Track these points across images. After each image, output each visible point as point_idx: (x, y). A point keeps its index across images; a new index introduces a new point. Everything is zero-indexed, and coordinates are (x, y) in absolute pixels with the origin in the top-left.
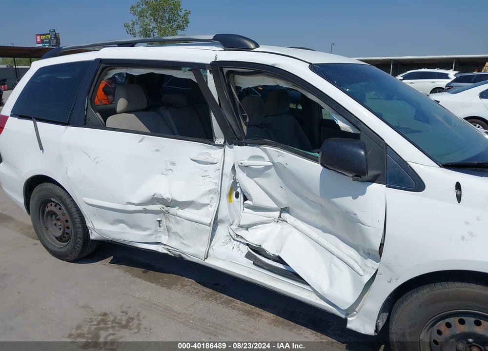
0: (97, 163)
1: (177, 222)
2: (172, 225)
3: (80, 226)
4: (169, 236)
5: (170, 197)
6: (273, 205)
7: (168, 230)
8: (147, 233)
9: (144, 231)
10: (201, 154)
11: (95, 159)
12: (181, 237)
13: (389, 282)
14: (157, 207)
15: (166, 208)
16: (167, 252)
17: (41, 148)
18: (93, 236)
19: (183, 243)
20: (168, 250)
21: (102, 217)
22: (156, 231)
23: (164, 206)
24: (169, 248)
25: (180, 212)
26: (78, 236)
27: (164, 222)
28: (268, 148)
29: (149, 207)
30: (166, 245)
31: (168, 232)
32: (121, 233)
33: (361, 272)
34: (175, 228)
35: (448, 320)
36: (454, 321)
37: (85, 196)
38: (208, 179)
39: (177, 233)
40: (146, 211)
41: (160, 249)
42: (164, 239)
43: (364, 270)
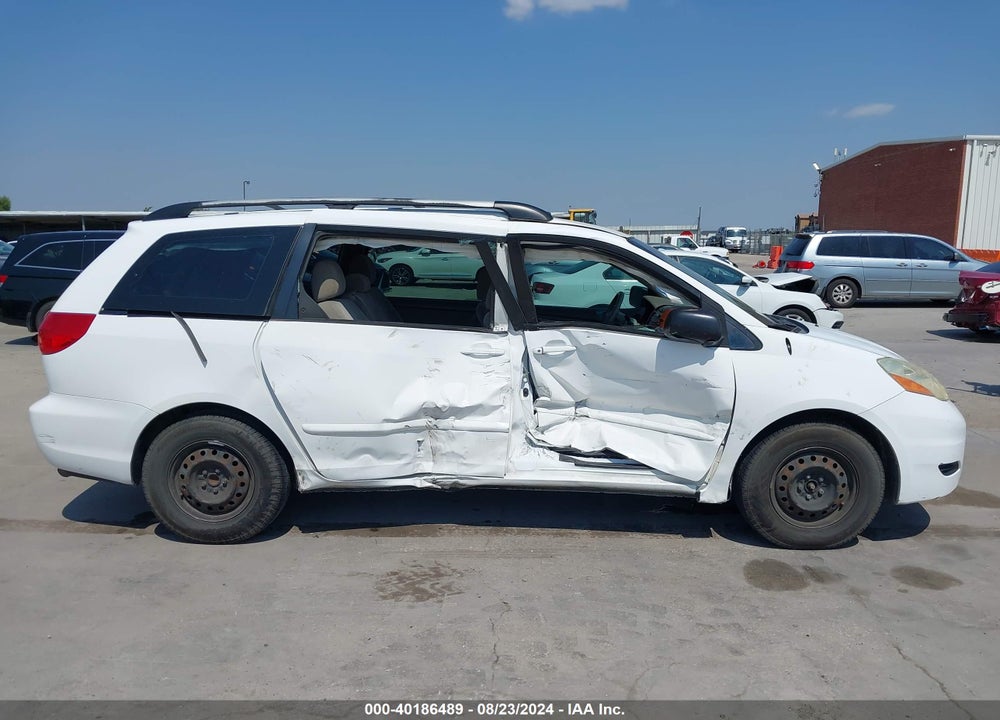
0: (330, 369)
1: (453, 438)
2: (441, 444)
3: (278, 473)
4: (434, 461)
5: (447, 404)
6: (568, 398)
7: (434, 452)
8: (403, 461)
9: (399, 459)
10: (476, 345)
11: (325, 365)
12: (461, 456)
13: (741, 439)
14: (422, 422)
15: (434, 422)
16: (430, 485)
17: (204, 360)
18: (306, 484)
19: (465, 464)
20: (434, 482)
21: (333, 449)
22: (416, 457)
23: (432, 419)
24: (436, 477)
25: (458, 423)
26: (273, 491)
27: (428, 443)
28: (574, 330)
29: (411, 423)
30: (430, 474)
31: (434, 455)
32: (362, 468)
33: (712, 438)
34: (446, 446)
35: (790, 464)
36: (795, 463)
37: (306, 422)
38: (493, 375)
39: (453, 452)
40: (407, 430)
41: (419, 483)
42: (427, 466)
43: (713, 435)
